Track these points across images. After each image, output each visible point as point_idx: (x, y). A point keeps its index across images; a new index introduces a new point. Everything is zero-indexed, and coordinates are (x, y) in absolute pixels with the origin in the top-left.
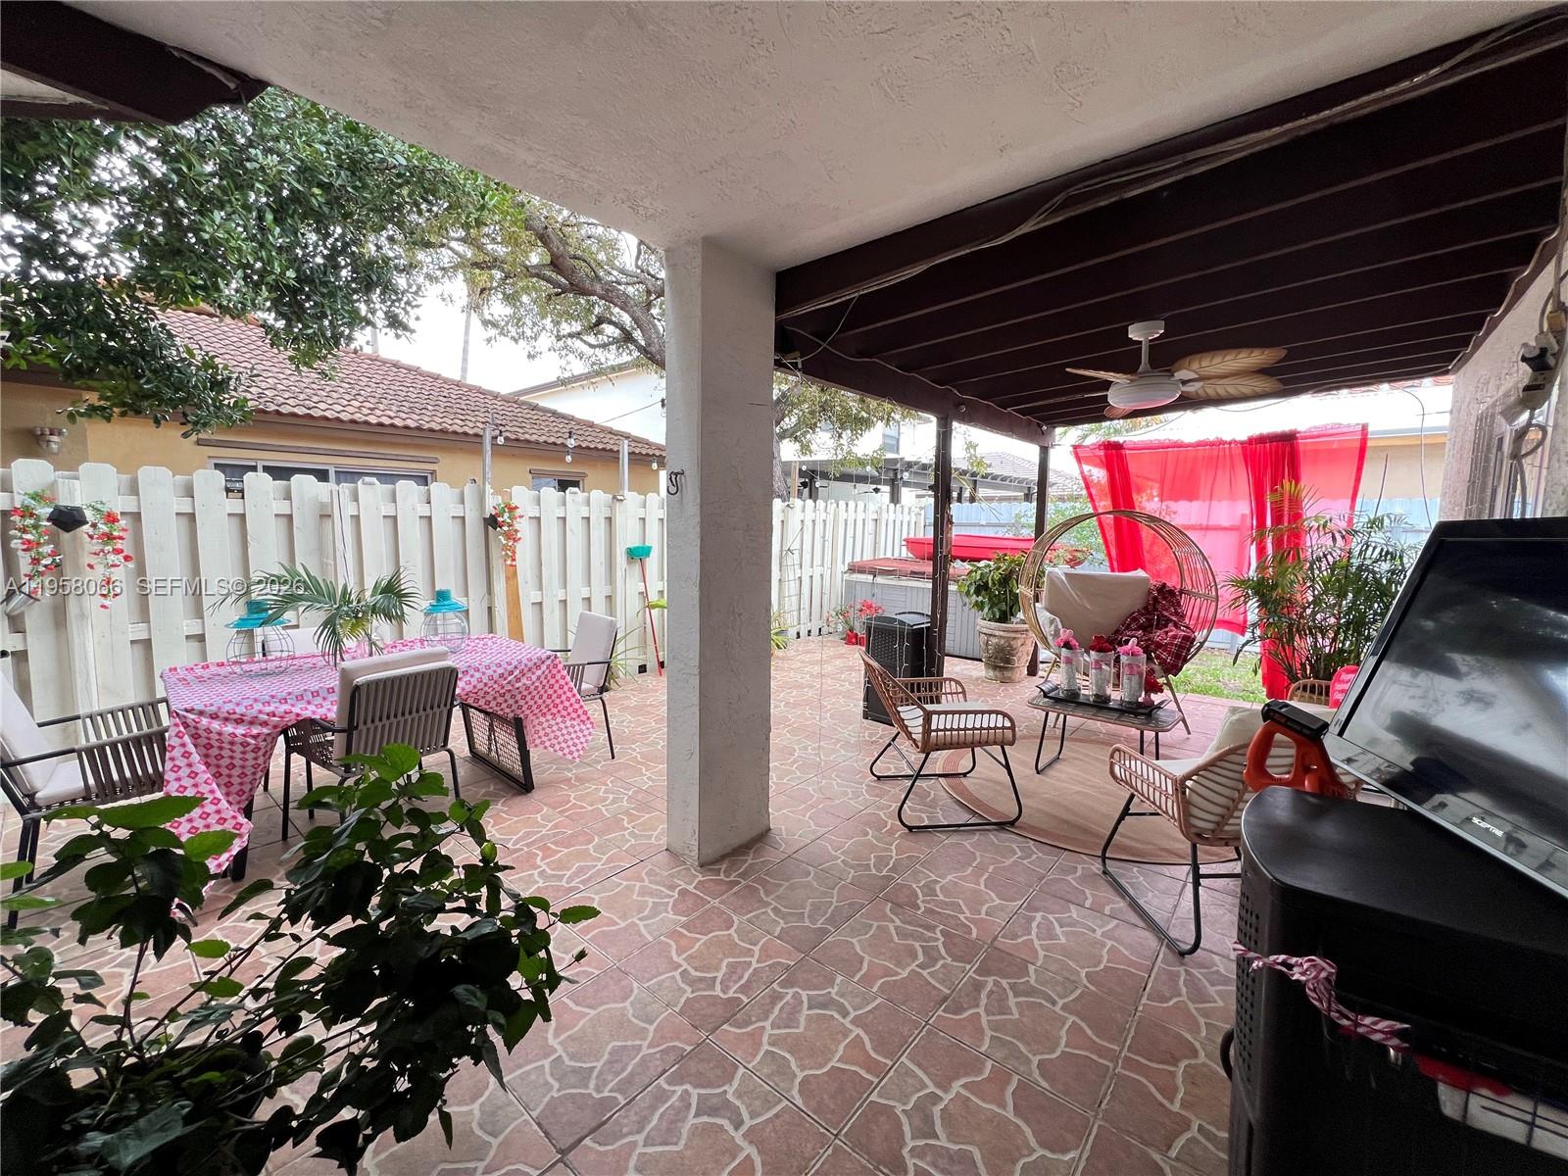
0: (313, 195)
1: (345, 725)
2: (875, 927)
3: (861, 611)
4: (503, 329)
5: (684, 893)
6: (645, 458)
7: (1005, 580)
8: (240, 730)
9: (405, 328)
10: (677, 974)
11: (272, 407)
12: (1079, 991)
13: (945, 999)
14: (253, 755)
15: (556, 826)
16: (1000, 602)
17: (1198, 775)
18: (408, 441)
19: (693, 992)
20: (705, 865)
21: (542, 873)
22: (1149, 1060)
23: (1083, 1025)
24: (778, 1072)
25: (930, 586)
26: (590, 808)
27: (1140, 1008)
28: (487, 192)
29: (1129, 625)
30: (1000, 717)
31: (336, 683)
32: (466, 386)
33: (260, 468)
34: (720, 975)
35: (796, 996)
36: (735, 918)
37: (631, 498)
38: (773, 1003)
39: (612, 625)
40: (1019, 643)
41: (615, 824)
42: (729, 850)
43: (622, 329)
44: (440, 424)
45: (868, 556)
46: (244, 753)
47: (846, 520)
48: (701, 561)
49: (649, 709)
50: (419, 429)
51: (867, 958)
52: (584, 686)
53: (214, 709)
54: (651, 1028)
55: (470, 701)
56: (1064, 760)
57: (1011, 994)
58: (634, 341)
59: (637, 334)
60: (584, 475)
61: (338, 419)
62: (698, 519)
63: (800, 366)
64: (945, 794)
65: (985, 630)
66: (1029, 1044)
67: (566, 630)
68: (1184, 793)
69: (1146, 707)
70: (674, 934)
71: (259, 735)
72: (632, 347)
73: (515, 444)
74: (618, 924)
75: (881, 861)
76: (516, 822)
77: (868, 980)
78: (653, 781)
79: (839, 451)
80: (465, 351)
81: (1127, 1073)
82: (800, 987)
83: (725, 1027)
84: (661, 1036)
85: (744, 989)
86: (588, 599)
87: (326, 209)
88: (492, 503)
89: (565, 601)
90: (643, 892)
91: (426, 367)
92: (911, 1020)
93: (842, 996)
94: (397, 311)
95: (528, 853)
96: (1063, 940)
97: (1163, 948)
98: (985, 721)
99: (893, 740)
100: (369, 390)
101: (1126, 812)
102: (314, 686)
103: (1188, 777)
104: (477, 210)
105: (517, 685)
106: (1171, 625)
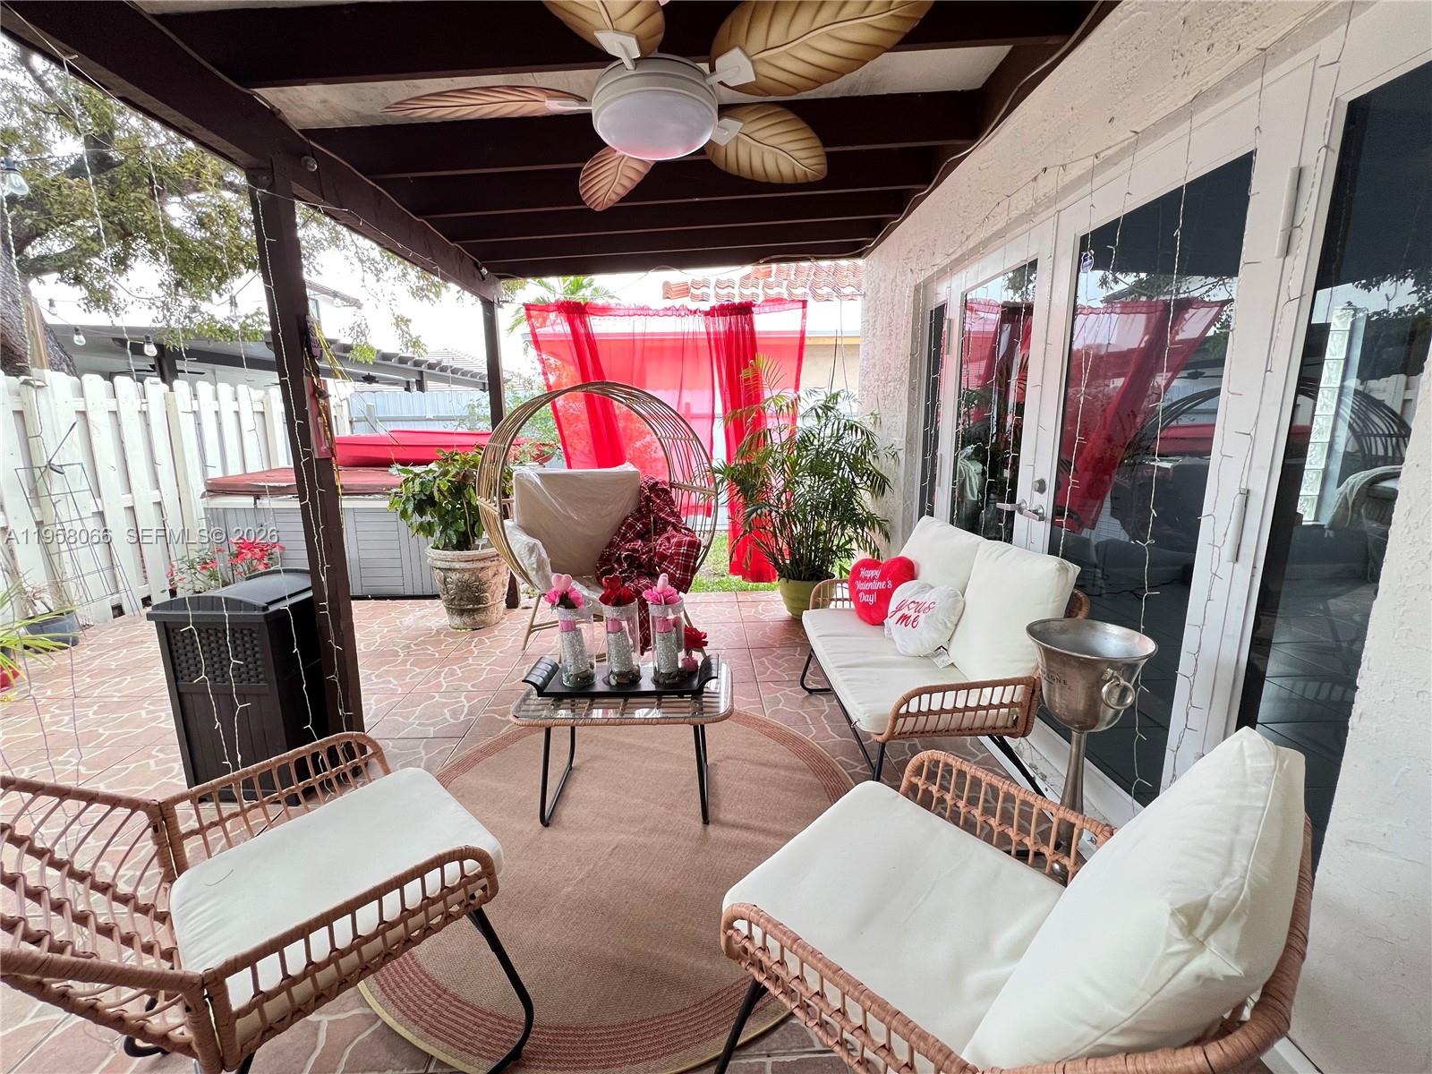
7: (459, 488)
16: (456, 520)
29: (625, 534)
40: (490, 573)
65: (439, 564)
69: (693, 679)
106: (670, 528)
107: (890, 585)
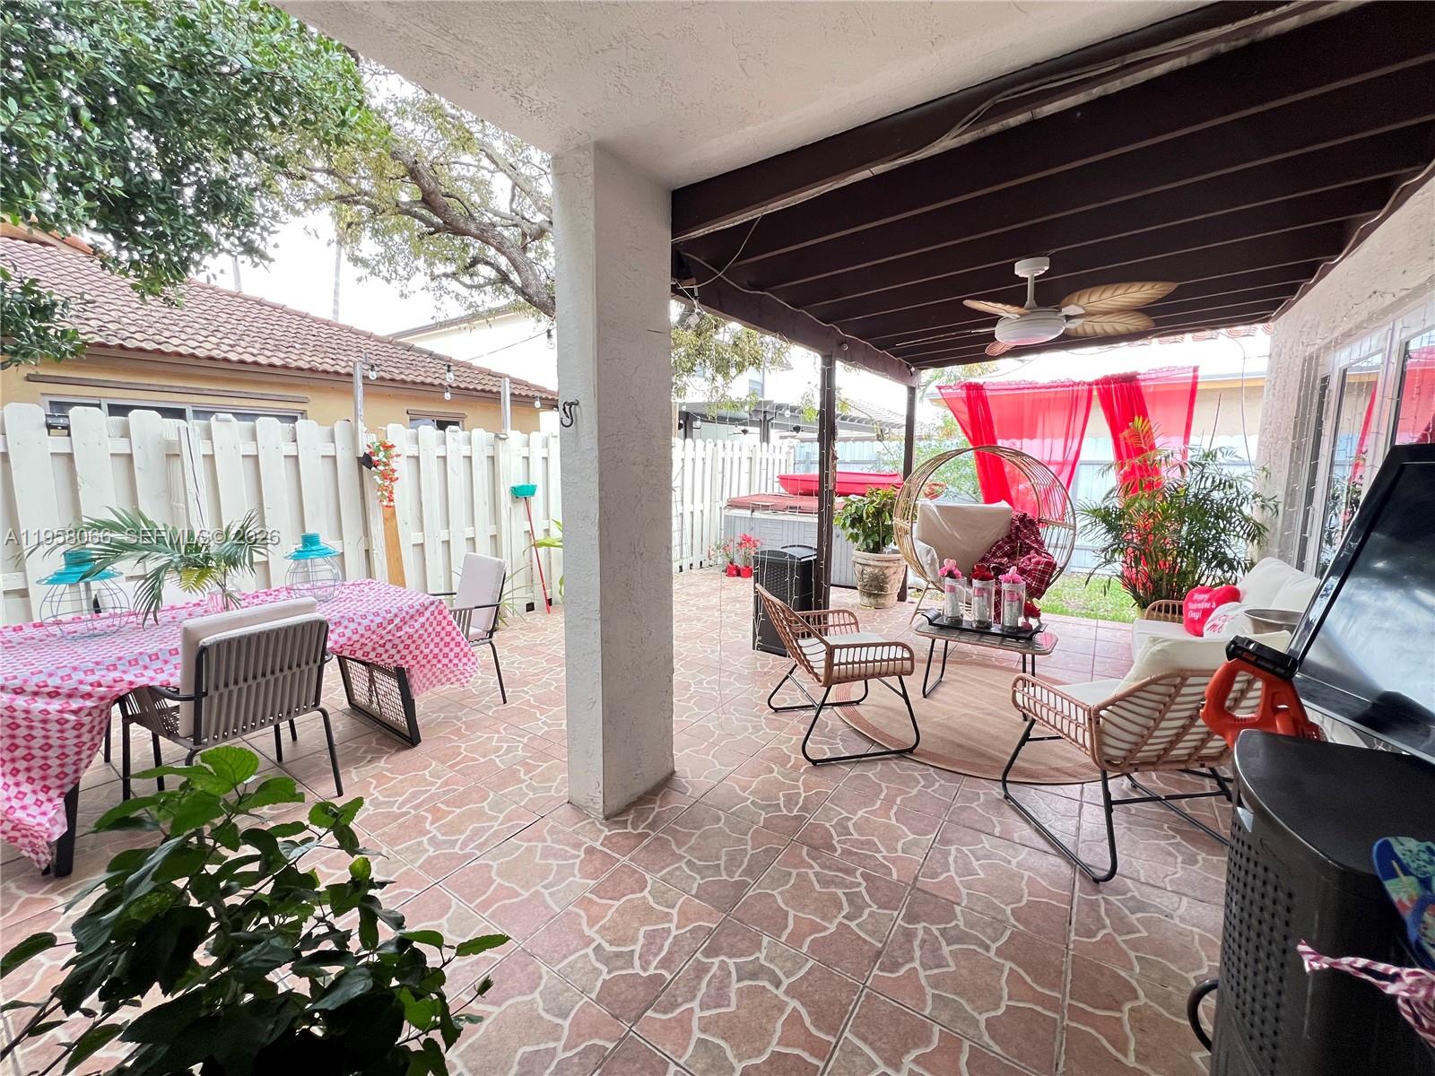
0: (140, 93)
1: (191, 692)
2: (794, 875)
3: (741, 544)
4: (374, 268)
5: (591, 851)
6: (527, 400)
7: (878, 513)
8: (55, 705)
9: (263, 256)
10: (589, 950)
11: (115, 341)
12: (1008, 933)
13: (879, 954)
14: (76, 733)
15: (446, 783)
16: (874, 533)
17: (1113, 705)
18: (274, 379)
19: (609, 972)
20: (611, 817)
21: (432, 840)
22: (1094, 1007)
23: (1021, 972)
24: (713, 1066)
25: (816, 520)
26: (482, 760)
27: (1071, 946)
28: (347, 106)
29: (995, 553)
30: (900, 648)
31: (178, 644)
32: (336, 325)
33: (105, 406)
34: (637, 948)
35: (723, 966)
36: (647, 876)
37: (515, 437)
38: (699, 978)
39: (500, 566)
40: (891, 571)
41: (511, 776)
42: (634, 798)
43: (498, 270)
44: (309, 362)
45: (744, 493)
46: (62, 731)
47: (723, 459)
48: (600, 498)
49: (539, 648)
50: (285, 367)
51: (792, 913)
52: (472, 631)
53: (17, 683)
54: (566, 1024)
55: (346, 653)
56: (945, 682)
57: (944, 943)
58: (511, 283)
59: (514, 277)
60: (463, 417)
61: (193, 356)
62: (596, 453)
63: (696, 294)
64: (841, 723)
65: (860, 561)
66: (973, 1002)
67: (450, 572)
68: (1098, 723)
69: (1027, 631)
70: (584, 902)
71: (80, 709)
72: (508, 289)
73: (390, 384)
74: (520, 895)
75: (791, 801)
76: (401, 782)
77: (796, 939)
78: (549, 726)
79: (714, 393)
80: (336, 293)
81: (1074, 1024)
82: (725, 954)
83: (649, 1013)
84: (577, 1034)
85: (665, 963)
86: (473, 539)
87: (158, 114)
88: (366, 442)
89: (448, 542)
90: (547, 854)
91: (293, 305)
92: (847, 983)
93: (772, 961)
94: (253, 237)
95: (416, 816)
96: (982, 875)
97: (1077, 875)
98: (886, 653)
99: (791, 673)
100: (230, 326)
101: (1026, 738)
102: (152, 648)
103: (1104, 707)
104: (337, 126)
105: (399, 634)
106: (1032, 552)
107: (1214, 606)
